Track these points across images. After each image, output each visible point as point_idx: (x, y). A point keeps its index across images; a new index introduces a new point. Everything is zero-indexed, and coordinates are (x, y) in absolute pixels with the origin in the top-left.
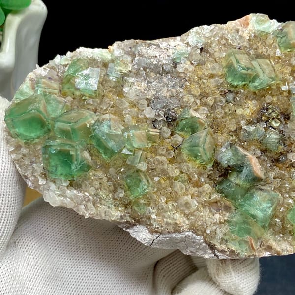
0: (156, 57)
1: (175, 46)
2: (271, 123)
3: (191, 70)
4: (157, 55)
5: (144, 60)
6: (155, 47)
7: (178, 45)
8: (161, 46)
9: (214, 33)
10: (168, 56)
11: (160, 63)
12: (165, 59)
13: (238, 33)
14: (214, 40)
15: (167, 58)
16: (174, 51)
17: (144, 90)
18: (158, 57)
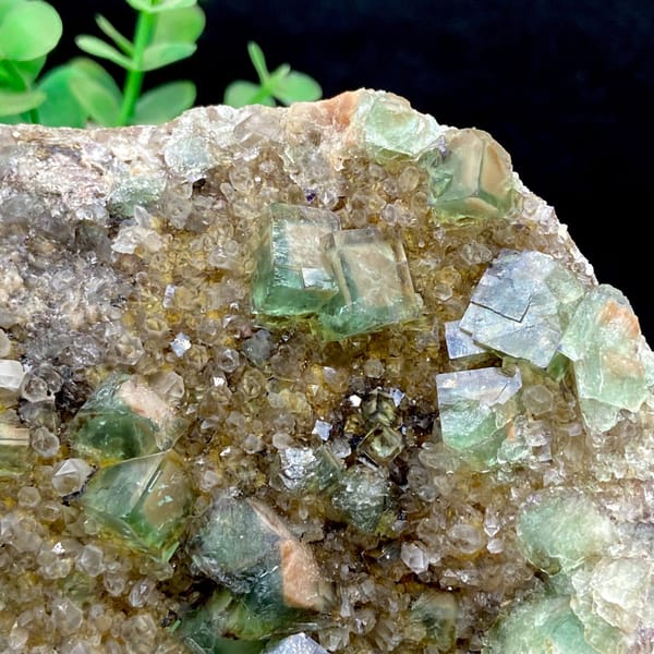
0: (59, 195)
1: (128, 162)
2: (368, 443)
3: (156, 247)
4: (62, 190)
5: (22, 203)
6: (65, 159)
7: (139, 159)
8: (85, 157)
9: (245, 138)
10: (98, 195)
11: (69, 216)
12: (84, 206)
13: (317, 144)
14: (242, 158)
15: (90, 201)
16: (118, 180)
17: (12, 297)
18: (65, 198)
